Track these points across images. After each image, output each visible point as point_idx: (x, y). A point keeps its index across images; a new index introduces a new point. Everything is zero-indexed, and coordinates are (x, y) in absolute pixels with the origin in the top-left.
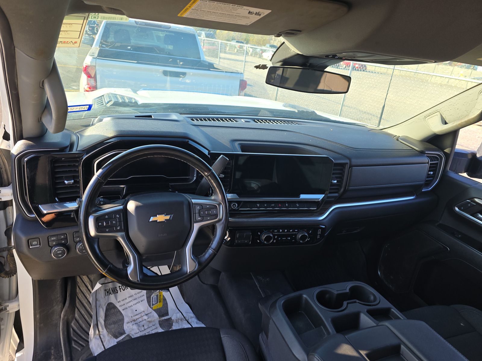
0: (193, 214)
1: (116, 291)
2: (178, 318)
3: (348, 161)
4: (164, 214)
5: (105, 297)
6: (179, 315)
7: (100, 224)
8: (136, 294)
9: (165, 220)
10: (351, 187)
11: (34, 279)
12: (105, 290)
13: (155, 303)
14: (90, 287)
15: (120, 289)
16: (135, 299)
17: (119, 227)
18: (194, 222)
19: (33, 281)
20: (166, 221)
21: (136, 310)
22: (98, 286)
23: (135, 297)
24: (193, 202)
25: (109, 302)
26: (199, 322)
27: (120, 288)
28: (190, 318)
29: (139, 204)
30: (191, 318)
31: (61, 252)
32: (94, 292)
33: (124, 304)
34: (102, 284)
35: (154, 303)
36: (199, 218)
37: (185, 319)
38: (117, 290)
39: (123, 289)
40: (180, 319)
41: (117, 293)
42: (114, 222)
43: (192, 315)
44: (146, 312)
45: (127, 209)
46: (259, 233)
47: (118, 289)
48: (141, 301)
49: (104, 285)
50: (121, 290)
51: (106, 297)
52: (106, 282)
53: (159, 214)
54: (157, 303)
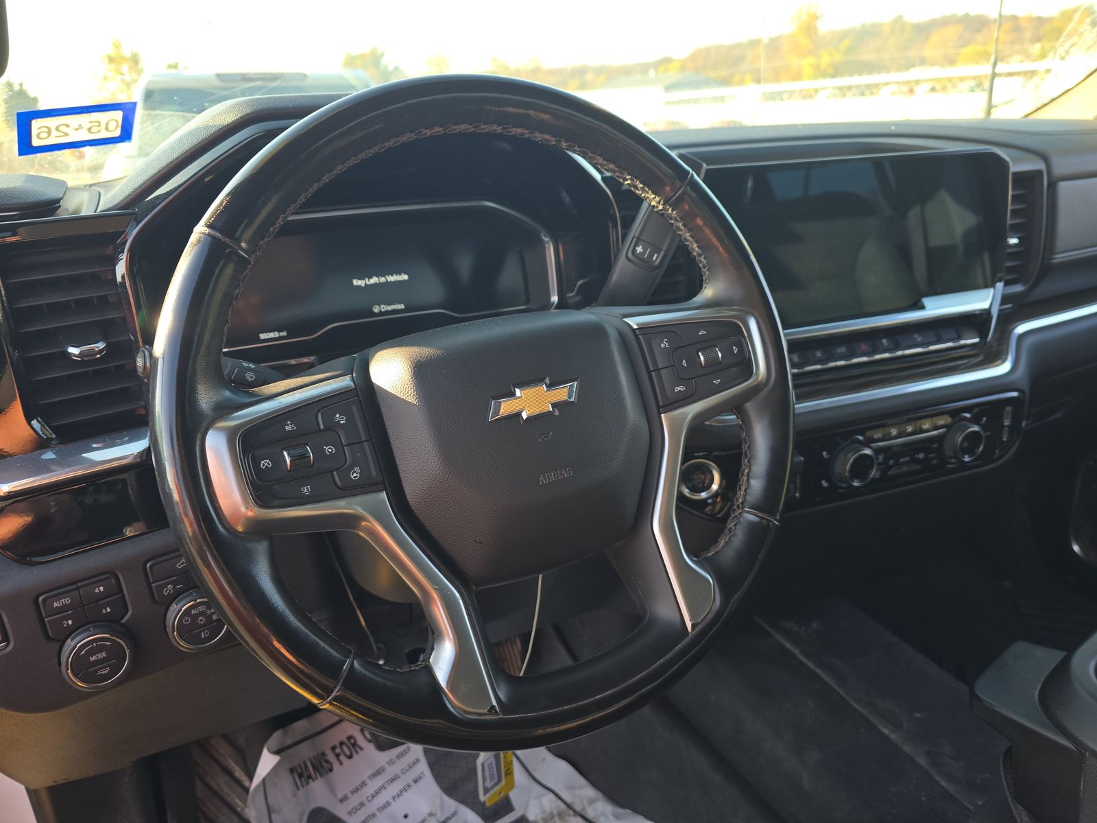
0: (649, 372)
1: (325, 765)
2: (548, 812)
3: (1039, 165)
4: (542, 380)
5: (295, 795)
6: (549, 802)
7: (265, 463)
8: (391, 762)
9: (554, 405)
10: (1063, 252)
11: (33, 787)
12: (292, 771)
13: (493, 783)
14: (239, 773)
15: (337, 756)
16: (393, 780)
17: (357, 469)
18: (659, 407)
19: (33, 795)
20: (557, 413)
21: (406, 816)
22: (267, 762)
23: (391, 771)
24: (635, 327)
25: (312, 807)
26: (620, 811)
27: (338, 751)
28: (586, 803)
29: (425, 352)
30: (592, 802)
31: (104, 654)
32: (259, 785)
33: (362, 804)
34: (277, 753)
35: (489, 784)
36: (678, 389)
37: (571, 812)
38: (327, 762)
39: (348, 753)
40: (555, 813)
41: (331, 770)
42: (328, 449)
43: (589, 792)
44: (439, 814)
45: (372, 382)
46: (824, 453)
47: (331, 757)
48: (415, 781)
49: (284, 754)
50: (342, 758)
51: (301, 793)
52: (289, 742)
53: (523, 384)
54: (500, 781)
